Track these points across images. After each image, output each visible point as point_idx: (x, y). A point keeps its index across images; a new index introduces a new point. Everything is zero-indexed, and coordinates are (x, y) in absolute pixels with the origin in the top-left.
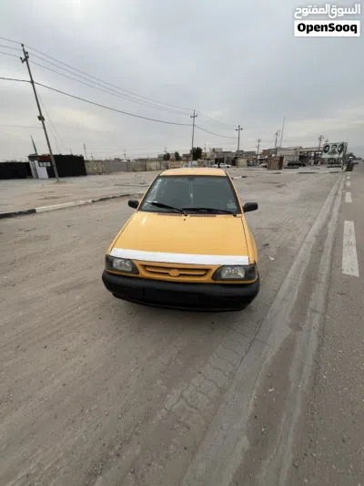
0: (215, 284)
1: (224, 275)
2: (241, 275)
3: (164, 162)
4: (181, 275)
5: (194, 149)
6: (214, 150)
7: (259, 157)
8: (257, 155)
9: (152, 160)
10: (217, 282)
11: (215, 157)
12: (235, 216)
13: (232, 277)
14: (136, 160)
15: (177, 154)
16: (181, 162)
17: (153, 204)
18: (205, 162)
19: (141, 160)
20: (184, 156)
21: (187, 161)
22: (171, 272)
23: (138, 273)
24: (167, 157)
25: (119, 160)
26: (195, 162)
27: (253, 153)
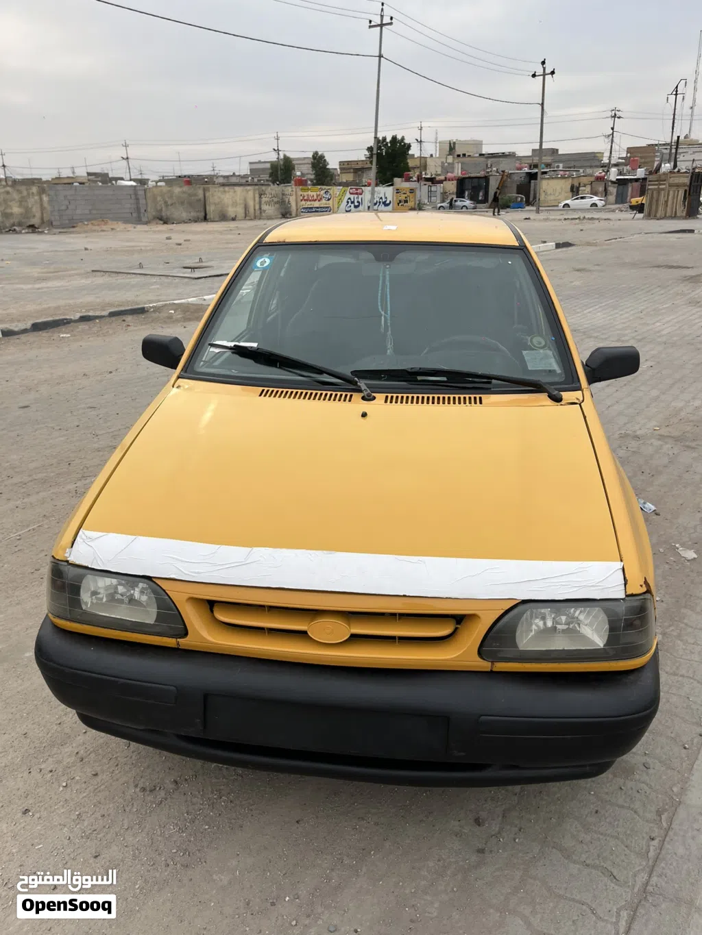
0: (492, 674)
1: (527, 640)
2: (594, 634)
3: (274, 189)
4: (355, 638)
5: (380, 142)
6: (452, 147)
7: (613, 175)
8: (607, 167)
9: (229, 182)
10: (501, 666)
11: (458, 172)
12: (557, 399)
13: (560, 644)
14: (169, 182)
15: (318, 162)
16: (336, 190)
17: (240, 351)
18: (423, 191)
19: (189, 180)
20: (346, 166)
21: (356, 185)
22: (317, 629)
23: (185, 633)
24: (282, 171)
25: (105, 178)
26: (386, 192)
27: (591, 159)
